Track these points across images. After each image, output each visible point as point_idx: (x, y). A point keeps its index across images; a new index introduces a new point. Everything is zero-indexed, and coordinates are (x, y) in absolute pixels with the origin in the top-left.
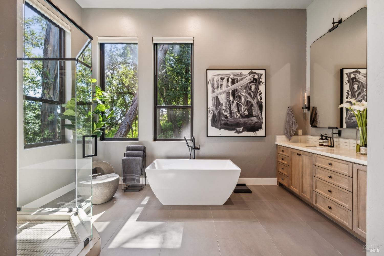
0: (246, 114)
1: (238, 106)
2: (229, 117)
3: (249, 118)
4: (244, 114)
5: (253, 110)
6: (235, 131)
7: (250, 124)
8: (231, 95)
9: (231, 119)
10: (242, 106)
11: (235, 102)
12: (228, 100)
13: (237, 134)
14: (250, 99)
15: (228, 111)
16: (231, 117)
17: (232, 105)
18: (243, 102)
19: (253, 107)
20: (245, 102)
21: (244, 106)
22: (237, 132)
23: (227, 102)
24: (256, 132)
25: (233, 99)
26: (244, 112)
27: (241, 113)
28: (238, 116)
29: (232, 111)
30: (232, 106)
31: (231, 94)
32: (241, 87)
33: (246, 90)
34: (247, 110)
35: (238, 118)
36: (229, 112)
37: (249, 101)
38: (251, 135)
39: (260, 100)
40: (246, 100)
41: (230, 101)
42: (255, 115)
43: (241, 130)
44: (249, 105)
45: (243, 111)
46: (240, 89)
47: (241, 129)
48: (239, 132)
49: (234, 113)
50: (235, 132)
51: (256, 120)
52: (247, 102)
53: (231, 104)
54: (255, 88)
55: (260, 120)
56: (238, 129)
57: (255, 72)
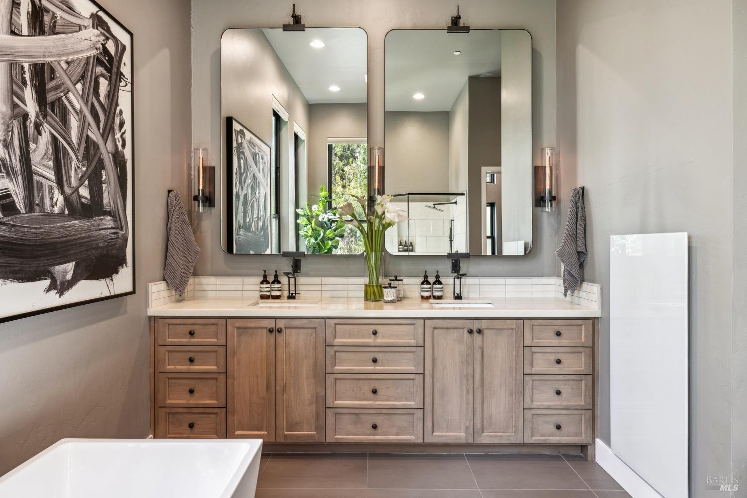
0: (83, 200)
1: (58, 154)
2: (20, 205)
3: (92, 217)
4: (79, 196)
5: (104, 186)
6: (47, 282)
7: (97, 248)
8: (29, 86)
9: (30, 221)
10: (71, 159)
11: (47, 131)
12: (15, 106)
13: (53, 299)
14: (95, 135)
15: (15, 173)
16: (30, 205)
17: (36, 142)
18: (74, 139)
19: (103, 172)
20: (80, 143)
21: (78, 159)
22: (55, 288)
23: (14, 117)
24: (112, 280)
25: (37, 109)
26: (77, 190)
27: (68, 191)
28: (59, 204)
29: (35, 177)
30: (32, 146)
31: (29, 82)
32: (68, 63)
33: (84, 85)
34: (86, 182)
35: (57, 215)
36: (20, 178)
37: (94, 142)
38: (97, 295)
39: (120, 148)
40: (85, 135)
41: (26, 116)
42: (108, 209)
43: (69, 277)
44: (93, 159)
45: (74, 183)
46: (65, 71)
47: (68, 269)
48: (62, 287)
49: (40, 185)
50: (48, 290)
51: (112, 228)
52: (86, 143)
53: (31, 137)
54: (109, 92)
55: (122, 230)
56: (58, 269)
57: (106, 24)
